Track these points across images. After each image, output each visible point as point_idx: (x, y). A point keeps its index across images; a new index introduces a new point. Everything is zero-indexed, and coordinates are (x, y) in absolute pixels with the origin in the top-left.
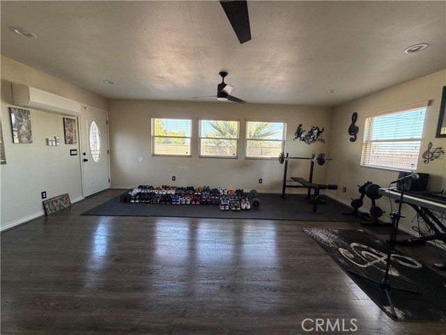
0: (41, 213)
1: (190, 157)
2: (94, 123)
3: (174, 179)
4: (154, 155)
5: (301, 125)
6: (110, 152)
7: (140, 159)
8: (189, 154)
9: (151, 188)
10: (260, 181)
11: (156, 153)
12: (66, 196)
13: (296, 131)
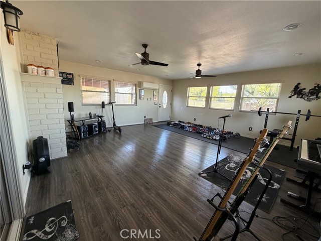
0: (144, 123)
1: (204, 108)
2: (165, 91)
3: (195, 120)
4: (187, 106)
5: (299, 84)
6: (171, 103)
7: (182, 108)
8: (204, 106)
9: (184, 123)
10: (251, 129)
11: (189, 105)
12: (152, 119)
13: (293, 89)
